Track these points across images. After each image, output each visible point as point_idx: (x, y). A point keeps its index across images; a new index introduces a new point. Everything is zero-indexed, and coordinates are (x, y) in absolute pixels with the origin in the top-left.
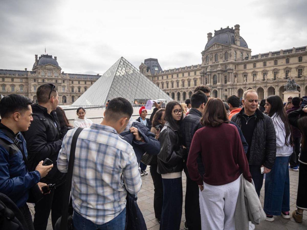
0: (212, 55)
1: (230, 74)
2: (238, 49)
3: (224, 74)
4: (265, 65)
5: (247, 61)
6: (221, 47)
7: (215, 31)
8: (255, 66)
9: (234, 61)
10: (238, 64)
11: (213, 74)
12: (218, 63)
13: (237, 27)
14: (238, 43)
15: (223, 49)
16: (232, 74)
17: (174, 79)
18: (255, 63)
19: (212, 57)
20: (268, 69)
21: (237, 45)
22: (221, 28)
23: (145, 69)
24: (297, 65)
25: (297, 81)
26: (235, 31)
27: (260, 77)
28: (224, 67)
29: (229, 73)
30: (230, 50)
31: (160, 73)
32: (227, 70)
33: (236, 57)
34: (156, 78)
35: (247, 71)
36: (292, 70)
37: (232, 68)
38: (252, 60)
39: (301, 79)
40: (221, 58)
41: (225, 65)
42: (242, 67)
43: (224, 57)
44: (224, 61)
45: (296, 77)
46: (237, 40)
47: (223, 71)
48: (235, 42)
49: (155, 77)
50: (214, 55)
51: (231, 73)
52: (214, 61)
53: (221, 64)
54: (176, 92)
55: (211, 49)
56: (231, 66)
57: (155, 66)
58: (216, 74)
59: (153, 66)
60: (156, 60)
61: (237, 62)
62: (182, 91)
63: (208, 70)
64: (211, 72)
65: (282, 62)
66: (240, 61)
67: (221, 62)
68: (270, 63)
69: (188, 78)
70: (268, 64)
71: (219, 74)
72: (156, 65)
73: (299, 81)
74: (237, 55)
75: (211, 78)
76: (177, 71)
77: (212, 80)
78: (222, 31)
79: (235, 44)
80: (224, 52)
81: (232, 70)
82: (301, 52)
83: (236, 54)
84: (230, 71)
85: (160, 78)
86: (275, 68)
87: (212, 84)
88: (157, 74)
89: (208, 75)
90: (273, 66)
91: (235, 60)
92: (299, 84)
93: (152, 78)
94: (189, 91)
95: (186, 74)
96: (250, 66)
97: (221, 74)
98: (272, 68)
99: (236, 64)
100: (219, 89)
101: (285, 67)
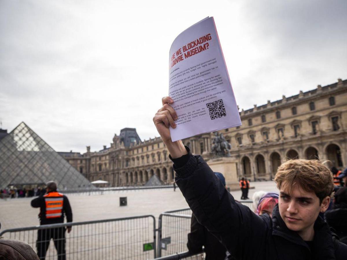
1: (206, 140)
3: (199, 141)
4: (250, 123)
8: (238, 127)
16: (209, 140)
17: (149, 151)
20: (255, 129)
23: (118, 142)
24: (291, 120)
25: (292, 143)
27: (246, 141)
29: (204, 138)
31: (135, 145)
32: (202, 135)
34: (132, 152)
35: (229, 135)
36: (286, 127)
39: (296, 140)
45: (292, 137)
47: (197, 138)
49: (130, 150)
51: (207, 138)
54: (149, 169)
57: (132, 137)
59: (129, 137)
60: (134, 130)
62: (155, 168)
65: (271, 117)
68: (256, 120)
69: (163, 149)
70: (254, 121)
71: (192, 141)
72: (134, 135)
73: (295, 142)
76: (152, 142)
82: (293, 101)
84: (205, 136)
85: (135, 152)
86: (263, 126)
88: (132, 147)
90: (261, 125)
92: (295, 147)
93: (127, 152)
94: (163, 168)
95: (161, 145)
97: (195, 140)
98: (260, 127)
101: (276, 123)
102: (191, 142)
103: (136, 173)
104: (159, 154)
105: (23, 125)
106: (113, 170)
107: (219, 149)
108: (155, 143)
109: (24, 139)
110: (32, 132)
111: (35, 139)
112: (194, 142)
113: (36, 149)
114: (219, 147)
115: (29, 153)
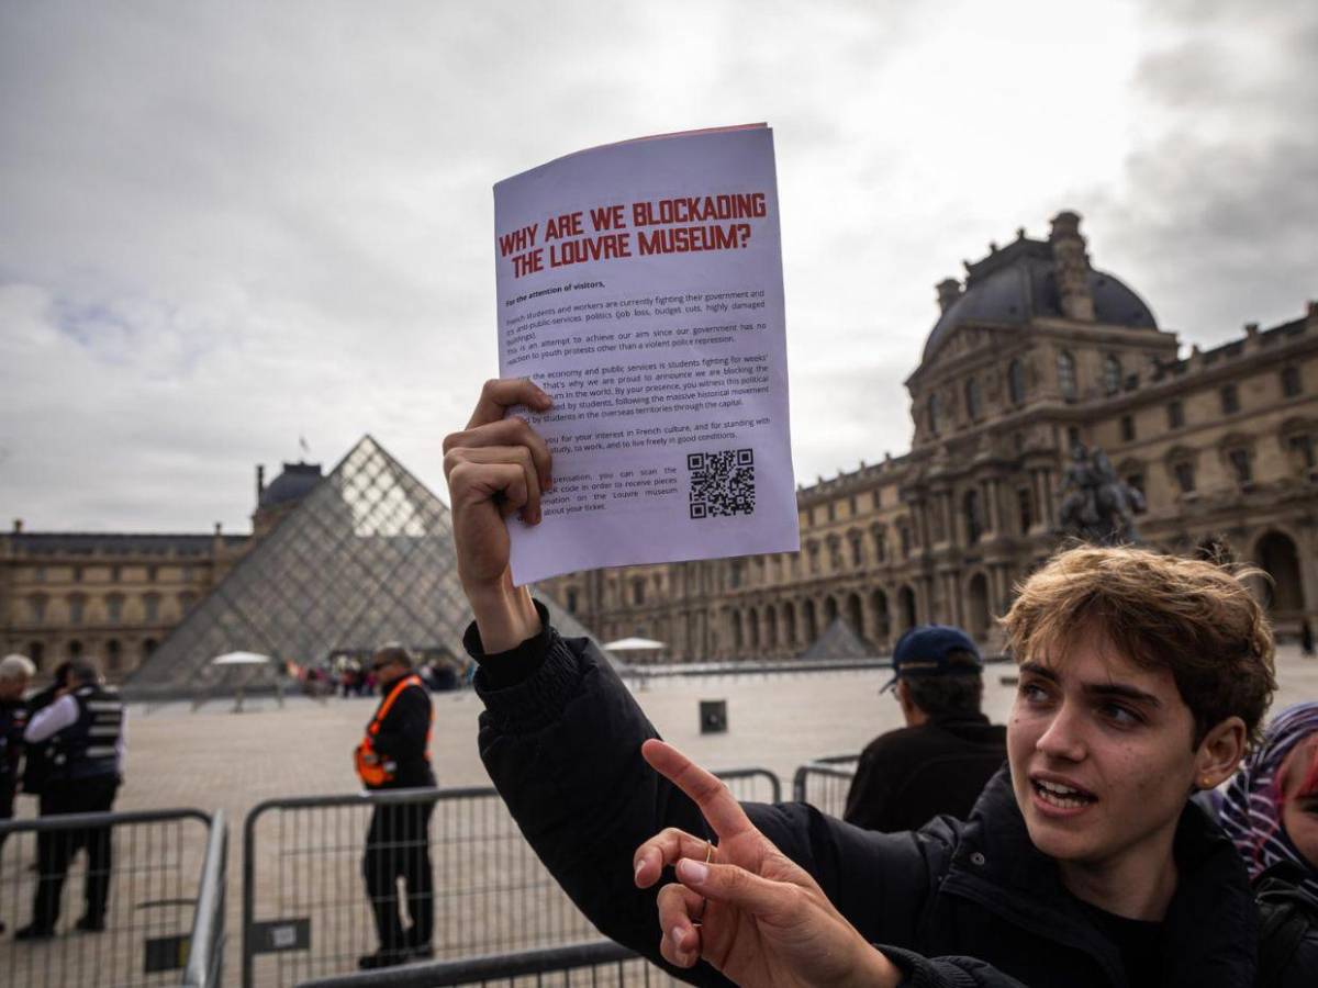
0: (954, 391)
1: (1041, 479)
2: (1080, 339)
3: (1015, 483)
4: (1230, 403)
5: (1132, 394)
6: (985, 341)
7: (967, 265)
8: (1176, 419)
9: (1060, 405)
10: (1092, 419)
11: (961, 488)
12: (979, 428)
13: (1067, 224)
14: (1082, 307)
15: (995, 350)
16: (1053, 478)
17: (819, 529)
18: (1177, 398)
19: (955, 400)
20: (1250, 426)
21: (1072, 320)
22: (993, 247)
26: (1058, 247)
27: (1212, 477)
28: (1007, 442)
29: (1034, 472)
30: (1030, 347)
32: (1023, 457)
33: (1074, 379)
35: (1139, 454)
37: (1049, 444)
38: (1161, 385)
40: (993, 397)
41: (1014, 430)
42: (1110, 431)
43: (1006, 392)
44: (1007, 412)
46: (1068, 292)
47: (1005, 468)
48: (1065, 303)
50: (960, 385)
51: (1046, 471)
52: (963, 418)
53: (997, 432)
54: (818, 594)
55: (944, 360)
56: (1042, 436)
58: (973, 484)
61: (1080, 407)
62: (841, 591)
63: (935, 470)
64: (949, 479)
66: (1098, 403)
67: (994, 417)
68: (1258, 390)
69: (872, 520)
70: (1247, 395)
71: (984, 483)
74: (1080, 371)
75: (952, 513)
76: (829, 491)
77: (960, 520)
78: (999, 260)
79: (1059, 312)
80: (1003, 366)
81: (1053, 453)
83: (1073, 366)
84: (1037, 464)
86: (1291, 413)
87: (962, 543)
89: (938, 494)
90: (1280, 408)
91: (1070, 401)
94: (871, 591)
95: (864, 503)
96: (1152, 423)
97: (997, 481)
98: (1275, 418)
99: (1078, 423)
100: (992, 567)
102: (979, 489)
103: (771, 612)
104: (855, 537)
105: (368, 448)
106: (687, 601)
107: (1089, 512)
108: (838, 496)
109: (374, 495)
110: (398, 470)
111: (409, 493)
112: (991, 488)
113: (415, 529)
114: (1091, 504)
115: (391, 542)
